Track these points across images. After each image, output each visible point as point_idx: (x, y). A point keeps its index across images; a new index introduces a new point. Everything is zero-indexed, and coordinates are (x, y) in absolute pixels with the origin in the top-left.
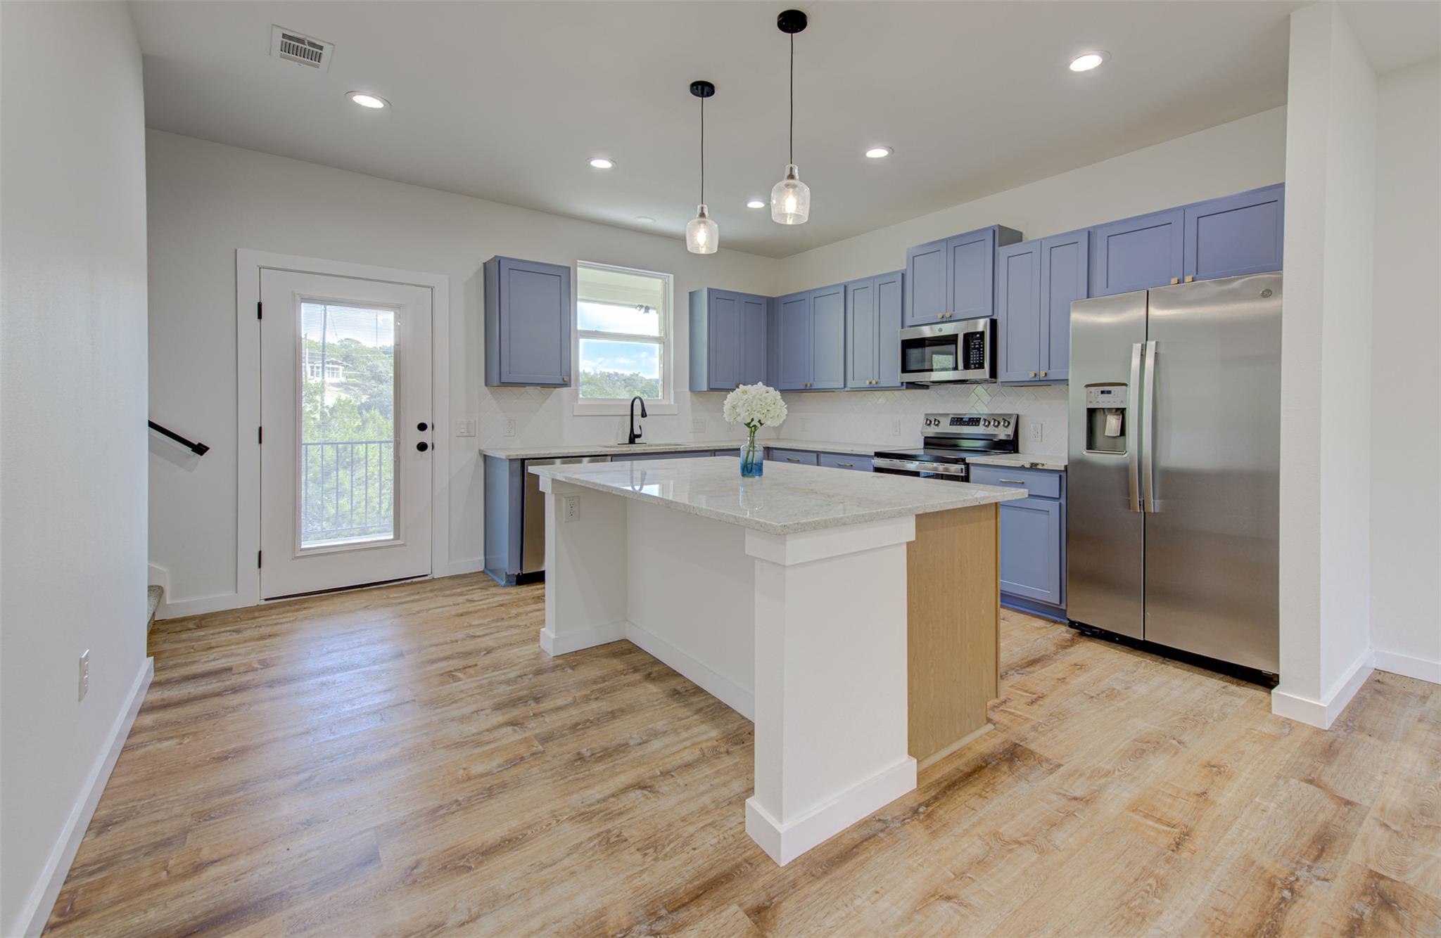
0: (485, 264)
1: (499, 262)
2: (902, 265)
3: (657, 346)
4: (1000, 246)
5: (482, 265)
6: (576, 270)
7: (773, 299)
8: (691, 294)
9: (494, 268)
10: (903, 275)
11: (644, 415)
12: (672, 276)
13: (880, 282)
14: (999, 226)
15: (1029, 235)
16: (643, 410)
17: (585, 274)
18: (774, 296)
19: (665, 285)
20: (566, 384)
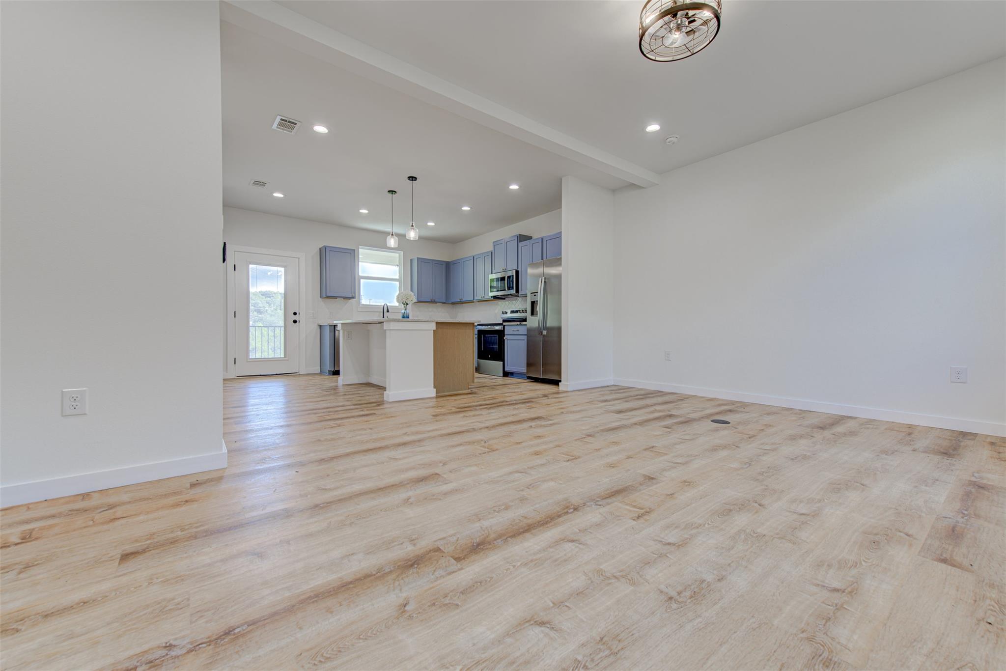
0: (320, 249)
1: (326, 248)
2: (491, 249)
3: (398, 283)
4: (520, 242)
5: (319, 249)
6: (359, 250)
7: (449, 262)
8: (411, 260)
9: (323, 251)
10: (492, 253)
11: (388, 311)
12: (402, 252)
13: (484, 255)
14: (520, 235)
15: (534, 237)
16: (388, 309)
17: (363, 252)
18: (449, 261)
19: (400, 256)
20: (353, 297)
